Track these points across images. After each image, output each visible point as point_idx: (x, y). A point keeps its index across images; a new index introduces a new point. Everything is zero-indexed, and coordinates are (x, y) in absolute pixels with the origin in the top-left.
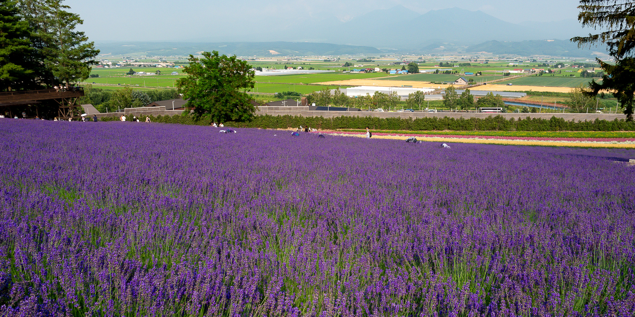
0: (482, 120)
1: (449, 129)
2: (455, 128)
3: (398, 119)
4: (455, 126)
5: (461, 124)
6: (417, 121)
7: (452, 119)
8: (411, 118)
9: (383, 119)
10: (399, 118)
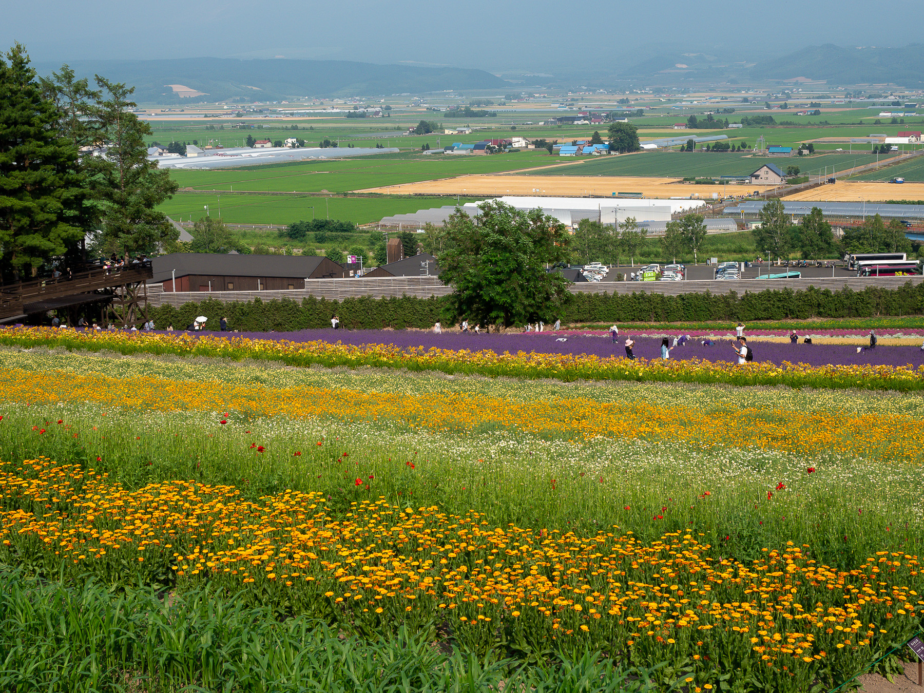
0: (892, 293)
1: (820, 314)
2: (833, 313)
3: (707, 297)
4: (833, 306)
5: (846, 302)
6: (747, 298)
7: (826, 293)
8: (733, 294)
9: (671, 298)
10: (708, 294)
